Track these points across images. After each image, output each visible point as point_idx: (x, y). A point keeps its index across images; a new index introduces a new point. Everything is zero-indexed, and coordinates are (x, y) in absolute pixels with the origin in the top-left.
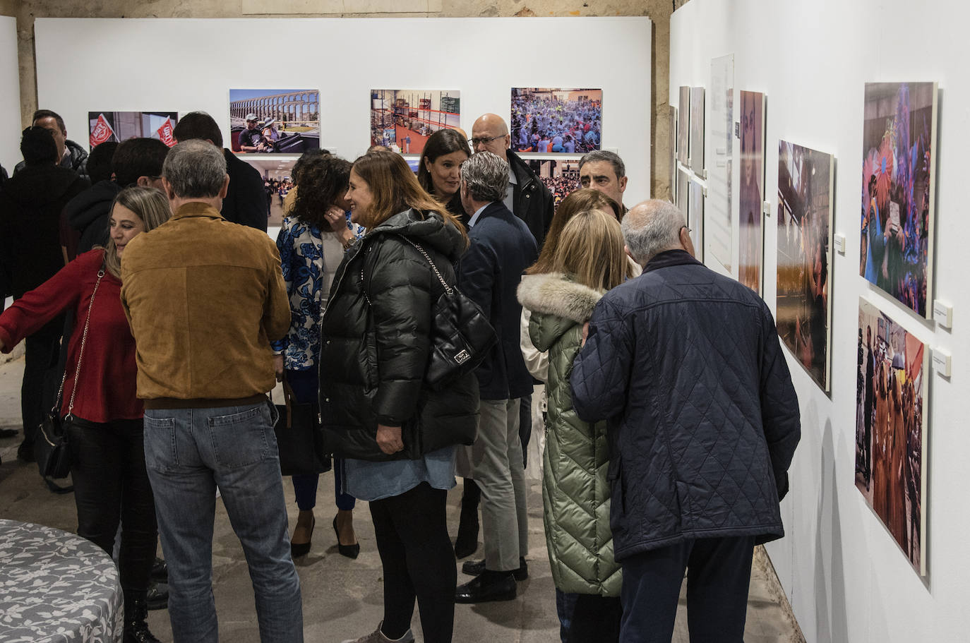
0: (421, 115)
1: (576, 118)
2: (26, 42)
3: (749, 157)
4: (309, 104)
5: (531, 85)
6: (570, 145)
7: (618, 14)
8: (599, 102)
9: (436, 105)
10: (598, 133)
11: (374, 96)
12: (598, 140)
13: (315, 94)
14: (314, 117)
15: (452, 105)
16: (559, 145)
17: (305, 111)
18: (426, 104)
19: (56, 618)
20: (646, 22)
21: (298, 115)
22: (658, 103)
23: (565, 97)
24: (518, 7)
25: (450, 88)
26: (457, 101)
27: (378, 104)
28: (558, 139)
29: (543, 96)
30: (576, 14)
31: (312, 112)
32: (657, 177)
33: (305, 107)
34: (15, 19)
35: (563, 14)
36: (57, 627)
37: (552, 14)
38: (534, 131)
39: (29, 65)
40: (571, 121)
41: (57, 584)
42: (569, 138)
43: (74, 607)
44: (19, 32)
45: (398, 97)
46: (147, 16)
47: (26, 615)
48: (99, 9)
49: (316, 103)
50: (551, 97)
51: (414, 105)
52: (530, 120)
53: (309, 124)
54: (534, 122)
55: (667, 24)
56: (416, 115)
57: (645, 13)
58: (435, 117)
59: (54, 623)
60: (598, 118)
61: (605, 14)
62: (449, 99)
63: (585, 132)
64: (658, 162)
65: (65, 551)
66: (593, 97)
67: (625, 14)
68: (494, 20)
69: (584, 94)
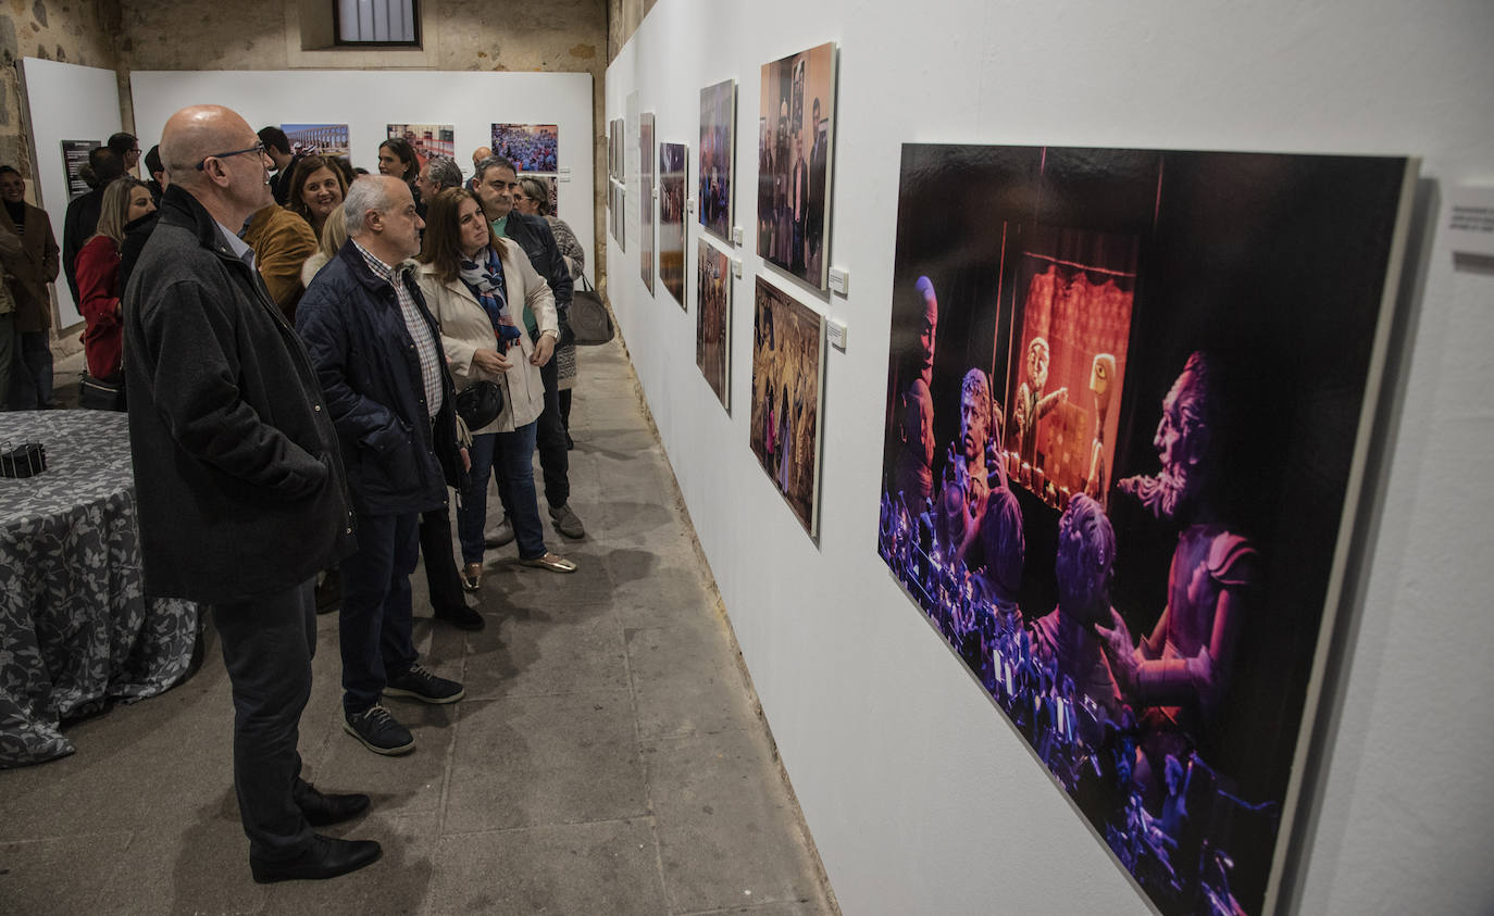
0: (425, 143)
1: (539, 146)
2: (125, 91)
3: (645, 175)
4: (341, 135)
5: (506, 121)
6: (535, 165)
7: (568, 71)
8: (556, 134)
9: (436, 136)
10: (555, 157)
11: (390, 129)
12: (555, 162)
13: (345, 128)
14: (345, 145)
15: (448, 136)
16: (528, 166)
17: (338, 140)
18: (429, 136)
19: (76, 494)
20: (588, 77)
21: (333, 143)
22: (598, 135)
23: (531, 131)
24: (495, 64)
25: (446, 123)
26: (452, 133)
27: (392, 135)
28: (527, 161)
29: (514, 130)
30: (538, 70)
31: (344, 141)
32: (598, 189)
33: (338, 138)
34: (114, 72)
35: (528, 70)
36: (76, 500)
37: (520, 70)
38: (509, 155)
39: (127, 107)
40: (536, 148)
41: (77, 472)
42: (534, 161)
43: (91, 486)
44: (119, 82)
45: (408, 130)
46: (216, 69)
47: (53, 493)
48: (179, 64)
49: (347, 135)
50: (520, 130)
51: (420, 136)
52: (506, 147)
53: (342, 150)
54: (509, 148)
55: (603, 79)
56: (421, 143)
57: (588, 71)
58: (436, 145)
59: (74, 497)
60: (555, 146)
61: (559, 70)
62: (446, 132)
63: (546, 156)
64: (598, 178)
65: (81, 452)
66: (551, 130)
67: (572, 71)
68: (477, 73)
69: (544, 128)
